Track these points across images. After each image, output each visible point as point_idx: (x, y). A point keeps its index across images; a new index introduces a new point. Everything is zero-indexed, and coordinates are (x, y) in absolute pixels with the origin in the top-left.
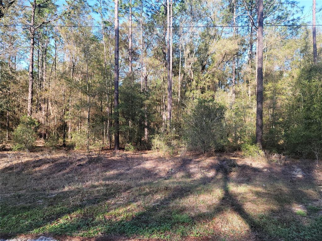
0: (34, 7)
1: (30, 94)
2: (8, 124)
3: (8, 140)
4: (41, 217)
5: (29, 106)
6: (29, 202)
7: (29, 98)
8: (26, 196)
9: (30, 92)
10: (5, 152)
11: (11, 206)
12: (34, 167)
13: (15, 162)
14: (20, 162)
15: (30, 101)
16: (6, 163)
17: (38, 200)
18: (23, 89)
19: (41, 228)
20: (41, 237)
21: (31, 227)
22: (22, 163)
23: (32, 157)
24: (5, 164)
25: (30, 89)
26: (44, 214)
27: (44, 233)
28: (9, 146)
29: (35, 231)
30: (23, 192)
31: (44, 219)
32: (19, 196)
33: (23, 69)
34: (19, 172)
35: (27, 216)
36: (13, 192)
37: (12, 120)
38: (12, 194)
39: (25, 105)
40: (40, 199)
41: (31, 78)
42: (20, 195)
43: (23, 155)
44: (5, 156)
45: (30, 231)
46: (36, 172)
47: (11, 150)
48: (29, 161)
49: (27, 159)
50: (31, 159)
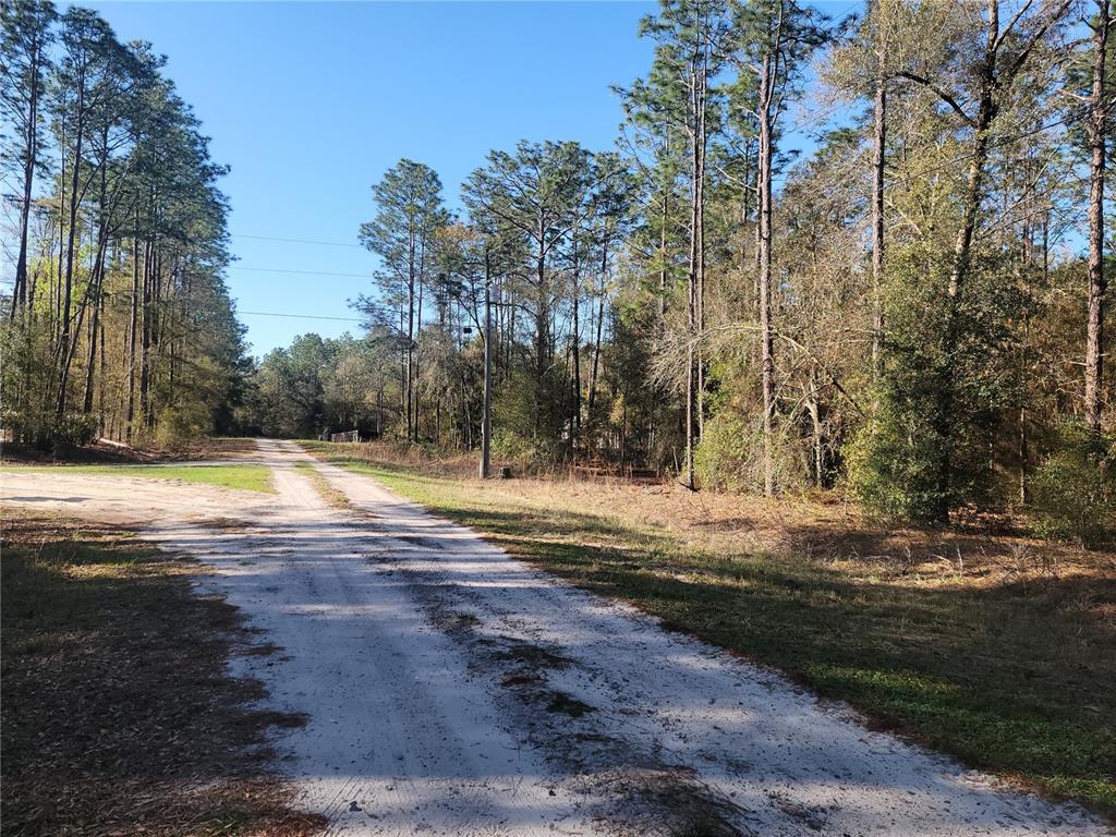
0: (1101, 35)
1: (1092, 346)
2: (1025, 451)
3: (1025, 502)
4: (1084, 752)
5: (1088, 387)
6: (1057, 700)
7: (1091, 357)
8: (1052, 681)
9: (1093, 336)
10: (1008, 540)
11: (1000, 693)
12: (1099, 600)
13: (1033, 573)
14: (1048, 574)
15: (1091, 371)
16: (1007, 573)
17: (1087, 704)
18: (1071, 329)
19: (1078, 780)
20: (1071, 803)
21: (1044, 766)
22: (1056, 579)
23: (1093, 568)
24: (1002, 575)
25: (1092, 328)
26: (1098, 748)
27: (1083, 798)
28: (1022, 521)
29: (1057, 781)
30: (1043, 666)
31: (1093, 760)
32: (1030, 675)
33: (1070, 260)
34: (1047, 606)
35: (1041, 733)
36: (1011, 659)
37: (1036, 438)
38: (1010, 663)
39: (1075, 384)
40: (1092, 701)
41: (1096, 288)
42: (1032, 671)
43: (1062, 554)
44: (1005, 551)
45: (1040, 774)
46: (1102, 617)
47: (1027, 533)
48: (1080, 576)
49: (1073, 570)
50: (1089, 572)
